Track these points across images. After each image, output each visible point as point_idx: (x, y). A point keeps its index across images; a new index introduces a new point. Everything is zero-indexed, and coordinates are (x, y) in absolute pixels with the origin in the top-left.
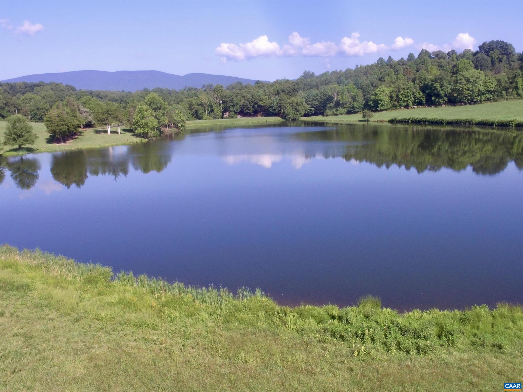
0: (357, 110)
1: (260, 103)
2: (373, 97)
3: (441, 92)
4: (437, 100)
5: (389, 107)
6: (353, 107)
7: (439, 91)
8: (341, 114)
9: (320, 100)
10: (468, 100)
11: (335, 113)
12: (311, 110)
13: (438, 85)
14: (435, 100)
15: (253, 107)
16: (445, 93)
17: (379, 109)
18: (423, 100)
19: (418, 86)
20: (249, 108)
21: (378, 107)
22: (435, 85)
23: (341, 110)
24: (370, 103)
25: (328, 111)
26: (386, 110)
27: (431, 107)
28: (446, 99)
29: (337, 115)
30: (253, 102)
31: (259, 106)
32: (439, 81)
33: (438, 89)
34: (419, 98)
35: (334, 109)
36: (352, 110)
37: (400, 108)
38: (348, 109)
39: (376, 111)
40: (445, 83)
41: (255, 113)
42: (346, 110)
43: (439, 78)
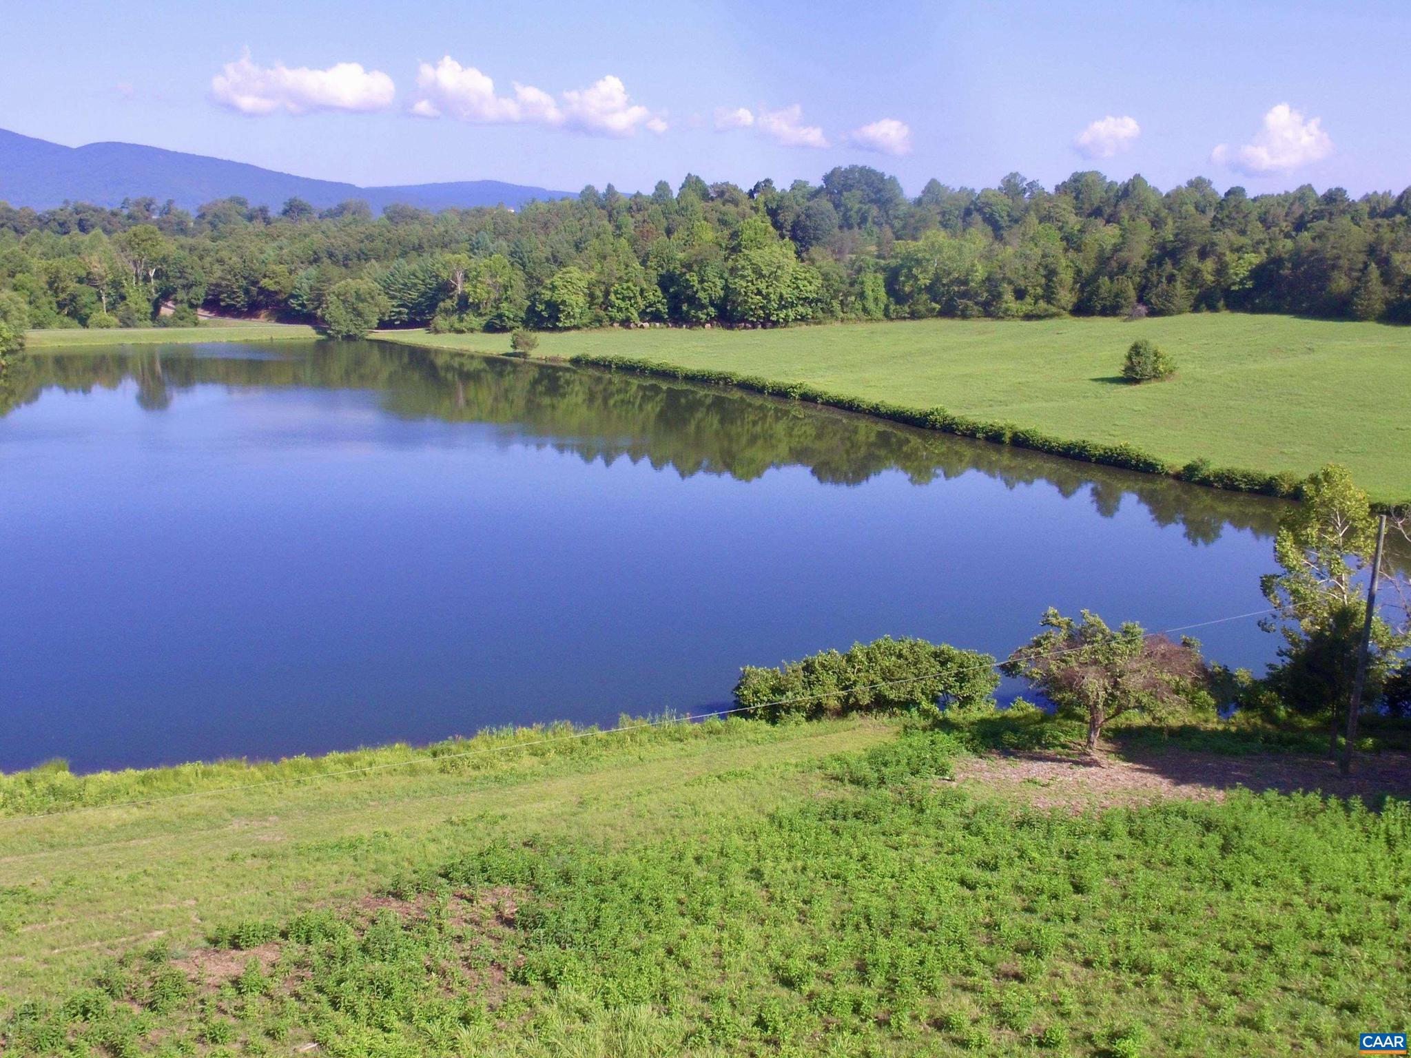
0: (509, 324)
1: (265, 282)
2: (547, 295)
3: (701, 295)
4: (692, 312)
5: (585, 321)
6: (500, 316)
7: (697, 291)
8: (472, 330)
9: (422, 288)
10: (760, 317)
11: (457, 325)
12: (400, 313)
13: (693, 278)
14: (688, 312)
15: (247, 292)
16: (711, 298)
17: (560, 325)
18: (663, 309)
19: (655, 273)
20: (234, 292)
21: (558, 320)
22: (688, 277)
23: (472, 320)
24: (540, 307)
25: (440, 321)
26: (577, 327)
27: (681, 327)
28: (712, 311)
29: (460, 332)
30: (245, 278)
31: (262, 291)
32: (696, 268)
33: (693, 286)
34: (655, 303)
35: (455, 318)
36: (497, 322)
37: (612, 325)
38: (487, 318)
39: (555, 329)
40: (710, 273)
41: (251, 310)
42: (483, 321)
43: (696, 261)
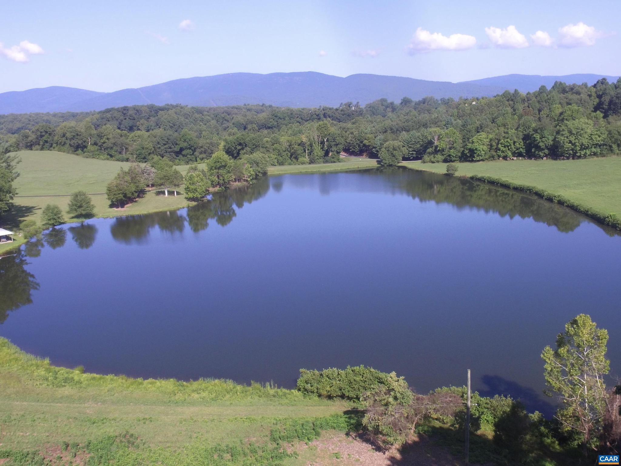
0: (453, 159)
1: (365, 142)
2: (470, 146)
3: (541, 144)
4: (537, 152)
5: (487, 157)
6: (449, 156)
7: (539, 143)
8: (438, 162)
9: (421, 143)
10: (570, 154)
11: (433, 160)
12: (412, 154)
13: (537, 136)
14: (535, 152)
15: (359, 146)
16: (546, 145)
17: (475, 159)
18: (523, 151)
19: (522, 134)
20: (355, 146)
21: (474, 157)
22: (535, 136)
23: (439, 157)
24: (466, 152)
25: (426, 157)
26: (483, 160)
27: (531, 159)
28: (546, 151)
29: (433, 162)
30: (359, 140)
31: (364, 145)
32: (539, 131)
33: (537, 140)
34: (519, 148)
35: (432, 156)
36: (448, 158)
37: (499, 159)
38: (445, 156)
39: (472, 161)
40: (546, 133)
41: (360, 153)
42: (443, 158)
43: (539, 128)
